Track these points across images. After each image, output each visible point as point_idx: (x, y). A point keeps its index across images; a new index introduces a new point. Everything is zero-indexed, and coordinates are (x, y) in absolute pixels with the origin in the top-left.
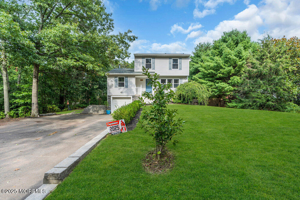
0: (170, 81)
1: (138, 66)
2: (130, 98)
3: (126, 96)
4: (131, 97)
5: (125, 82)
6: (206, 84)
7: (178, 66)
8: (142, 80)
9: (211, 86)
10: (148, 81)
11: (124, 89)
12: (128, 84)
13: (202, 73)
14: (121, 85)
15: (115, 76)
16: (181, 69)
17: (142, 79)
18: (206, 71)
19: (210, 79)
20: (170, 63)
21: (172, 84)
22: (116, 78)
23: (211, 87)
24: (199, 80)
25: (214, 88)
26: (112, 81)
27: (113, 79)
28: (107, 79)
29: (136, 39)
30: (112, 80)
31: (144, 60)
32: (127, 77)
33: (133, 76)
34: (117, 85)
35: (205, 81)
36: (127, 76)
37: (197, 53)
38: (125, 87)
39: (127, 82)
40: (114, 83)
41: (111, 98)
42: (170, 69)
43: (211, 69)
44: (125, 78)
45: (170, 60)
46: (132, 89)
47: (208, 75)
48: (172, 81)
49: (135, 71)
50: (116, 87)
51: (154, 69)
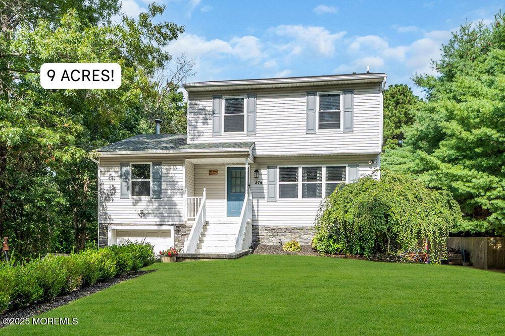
0: (312, 174)
1: (200, 125)
2: (166, 234)
3: (155, 228)
4: (172, 229)
5: (154, 178)
6: (469, 181)
7: (339, 120)
8: (213, 172)
9: (489, 188)
10: (234, 174)
11: (150, 202)
12: (164, 185)
13: (454, 141)
14: (141, 189)
15: (122, 162)
16: (349, 129)
17: (213, 168)
18: (465, 134)
19: (485, 163)
20: (310, 110)
21: (321, 185)
22: (124, 169)
23: (488, 194)
24: (443, 166)
25: (497, 198)
26: (112, 178)
27: (115, 172)
28: (99, 171)
29: (179, 33)
30: (112, 172)
31: (220, 104)
32: (160, 164)
33: (179, 160)
34: (128, 189)
35: (466, 172)
36: (159, 161)
37: (448, 65)
38: (151, 196)
39: (158, 178)
40: (118, 183)
41: (110, 234)
42: (310, 130)
43: (482, 123)
44: (154, 165)
45: (311, 98)
46: (175, 205)
47: (475, 147)
48: (321, 174)
49: (188, 142)
50: (123, 196)
51: (253, 132)
